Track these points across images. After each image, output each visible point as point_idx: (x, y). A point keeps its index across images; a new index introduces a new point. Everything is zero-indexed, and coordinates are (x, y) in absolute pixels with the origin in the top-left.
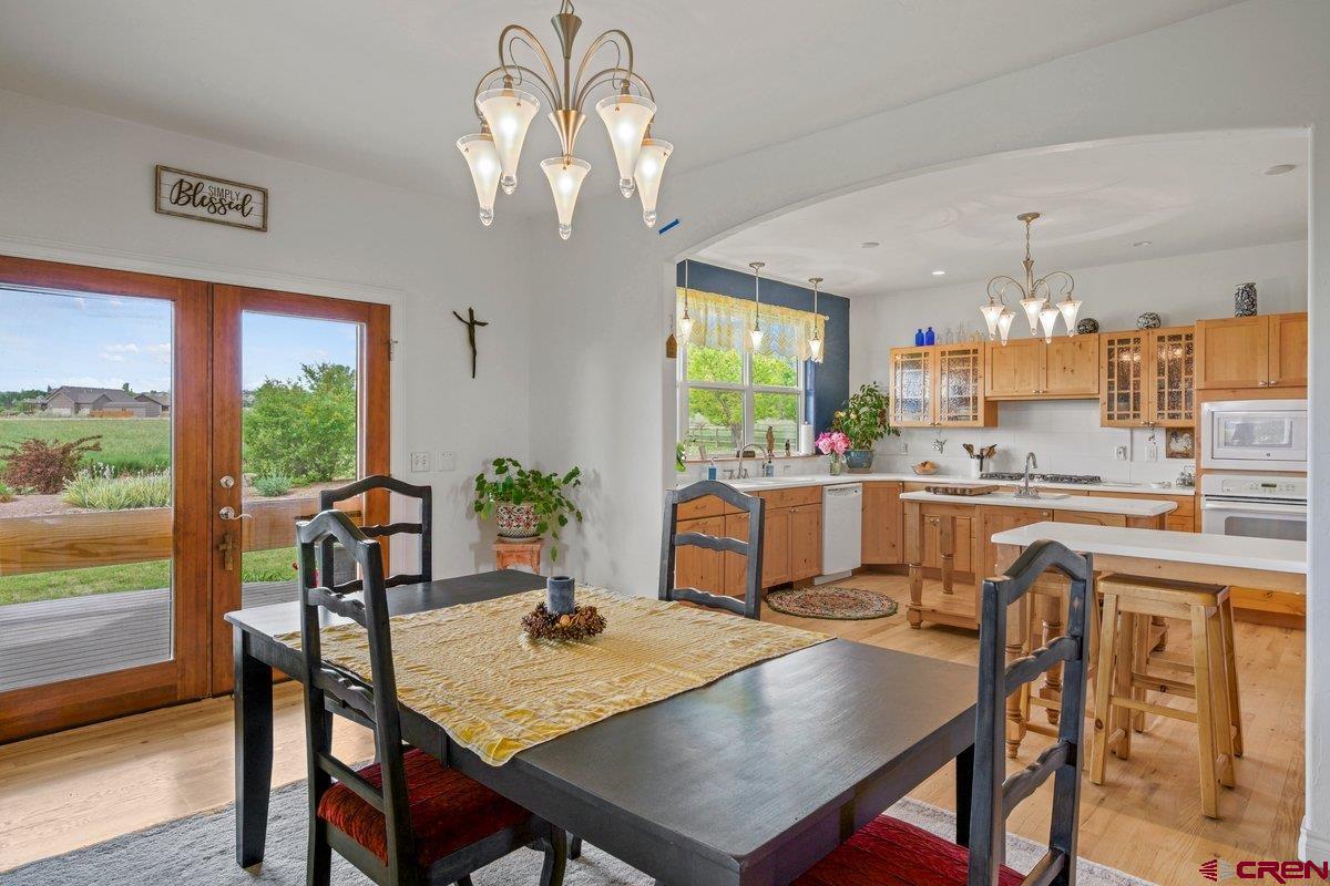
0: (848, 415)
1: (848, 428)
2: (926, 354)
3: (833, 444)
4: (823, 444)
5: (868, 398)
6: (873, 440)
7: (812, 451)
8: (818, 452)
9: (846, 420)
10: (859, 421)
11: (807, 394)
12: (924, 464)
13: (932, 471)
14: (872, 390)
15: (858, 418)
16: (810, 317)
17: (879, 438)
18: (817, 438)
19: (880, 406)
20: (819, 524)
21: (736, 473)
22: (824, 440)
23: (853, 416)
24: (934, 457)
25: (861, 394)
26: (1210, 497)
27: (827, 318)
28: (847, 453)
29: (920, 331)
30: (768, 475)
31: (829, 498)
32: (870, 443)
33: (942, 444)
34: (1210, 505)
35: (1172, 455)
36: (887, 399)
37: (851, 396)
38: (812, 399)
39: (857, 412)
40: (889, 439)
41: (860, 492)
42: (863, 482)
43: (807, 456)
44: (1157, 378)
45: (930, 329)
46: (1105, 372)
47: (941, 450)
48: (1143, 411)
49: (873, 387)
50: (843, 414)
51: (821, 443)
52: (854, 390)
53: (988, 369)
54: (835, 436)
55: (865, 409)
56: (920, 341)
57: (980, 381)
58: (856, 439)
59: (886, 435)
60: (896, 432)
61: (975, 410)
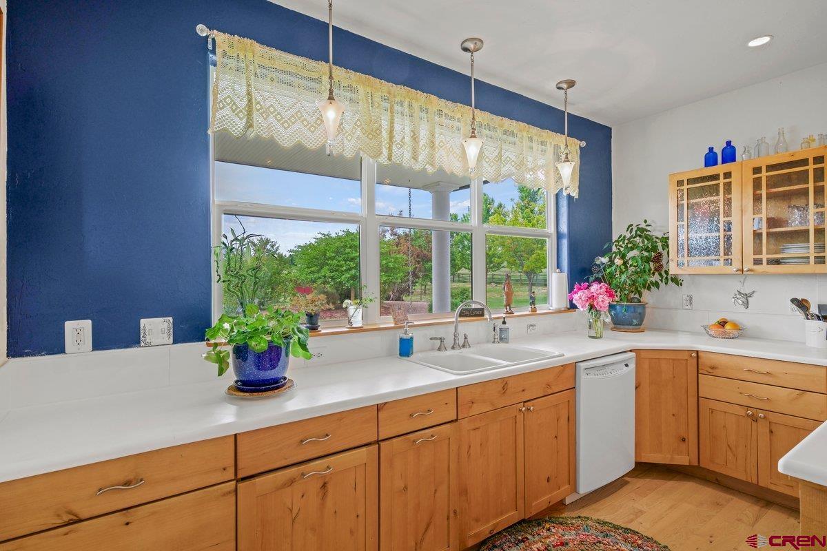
0: (612, 261)
1: (612, 276)
2: (728, 175)
3: (592, 298)
4: (579, 297)
5: (638, 239)
6: (643, 290)
7: (565, 304)
8: (573, 307)
9: (610, 266)
10: (626, 267)
11: (559, 236)
12: (723, 324)
13: (735, 333)
14: (643, 230)
15: (625, 264)
16: (561, 139)
17: (653, 289)
18: (571, 290)
19: (655, 248)
20: (572, 420)
21: (449, 341)
22: (580, 293)
23: (618, 261)
24: (736, 313)
25: (628, 235)
27: (583, 144)
28: (611, 307)
29: (711, 149)
30: (501, 339)
31: (585, 381)
32: (640, 295)
33: (747, 296)
36: (665, 241)
37: (615, 238)
38: (565, 243)
39: (623, 257)
40: (668, 291)
41: (632, 366)
42: (637, 351)
43: (559, 312)
45: (729, 143)
47: (746, 305)
49: (643, 226)
50: (605, 260)
51: (576, 297)
52: (619, 230)
54: (595, 288)
55: (635, 253)
56: (711, 160)
58: (622, 289)
59: (662, 285)
60: (676, 280)
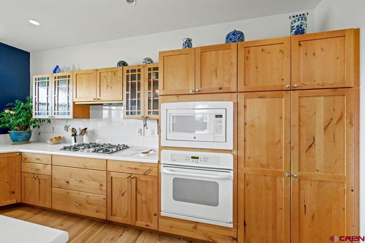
2: (49, 78)
24: (64, 134)
26: (165, 165)
33: (68, 127)
34: (164, 170)
40: (47, 126)
46: (125, 88)
48: (142, 110)
53: (74, 86)
57: (71, 93)
61: (69, 109)
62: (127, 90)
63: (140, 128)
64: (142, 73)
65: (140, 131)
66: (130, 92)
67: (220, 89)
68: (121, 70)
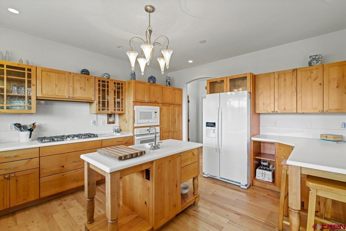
26: (137, 135)
34: (137, 138)
35: (109, 123)
44: (114, 97)
46: (97, 92)
48: (110, 108)
53: (39, 82)
57: (33, 88)
61: (30, 103)
62: (99, 94)
63: (94, 120)
64: (109, 84)
65: (94, 122)
66: (101, 95)
67: (155, 101)
68: (94, 79)
